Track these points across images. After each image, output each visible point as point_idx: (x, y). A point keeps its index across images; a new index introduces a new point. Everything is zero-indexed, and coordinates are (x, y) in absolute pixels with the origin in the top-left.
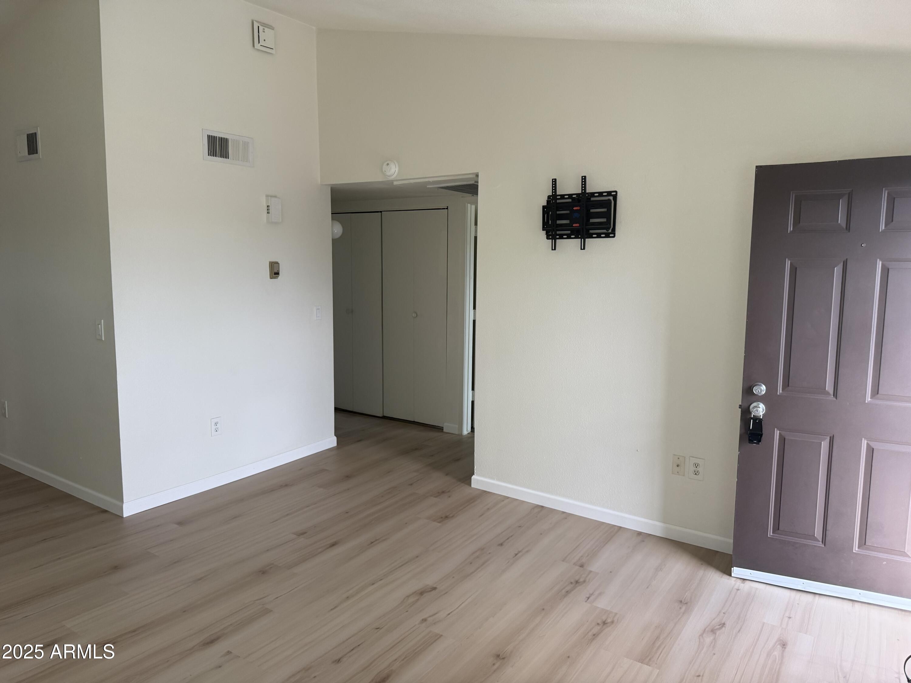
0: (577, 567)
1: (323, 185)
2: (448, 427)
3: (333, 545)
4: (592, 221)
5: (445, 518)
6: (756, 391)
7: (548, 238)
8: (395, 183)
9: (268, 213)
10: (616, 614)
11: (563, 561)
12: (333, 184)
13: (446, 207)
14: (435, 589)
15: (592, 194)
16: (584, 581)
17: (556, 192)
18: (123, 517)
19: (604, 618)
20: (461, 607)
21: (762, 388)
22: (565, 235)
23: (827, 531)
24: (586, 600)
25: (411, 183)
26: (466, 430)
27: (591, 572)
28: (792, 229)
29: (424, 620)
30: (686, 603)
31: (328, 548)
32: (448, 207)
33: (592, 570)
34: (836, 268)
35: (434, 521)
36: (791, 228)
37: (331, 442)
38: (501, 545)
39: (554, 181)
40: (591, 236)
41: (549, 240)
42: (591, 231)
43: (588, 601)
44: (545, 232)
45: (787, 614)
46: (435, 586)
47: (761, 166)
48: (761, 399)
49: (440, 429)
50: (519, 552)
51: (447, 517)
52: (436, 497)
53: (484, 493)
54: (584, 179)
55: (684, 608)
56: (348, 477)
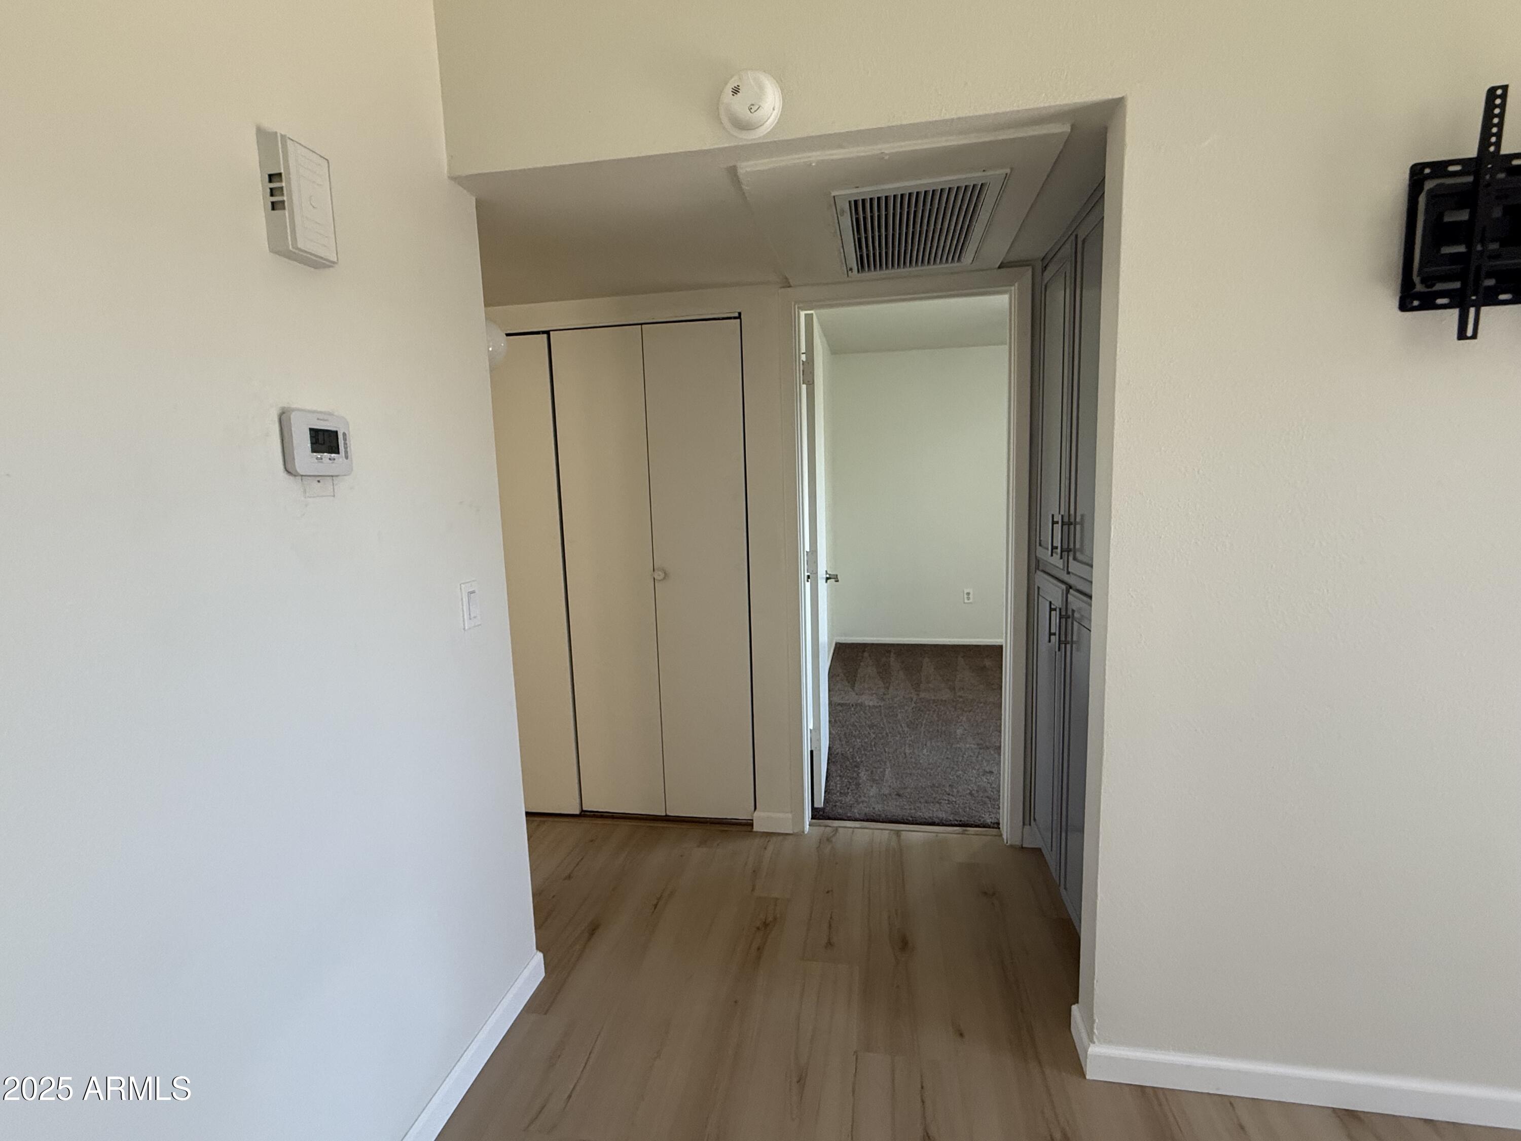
2: (767, 817)
9: (274, 207)
13: (736, 315)
32: (740, 314)
37: (533, 975)
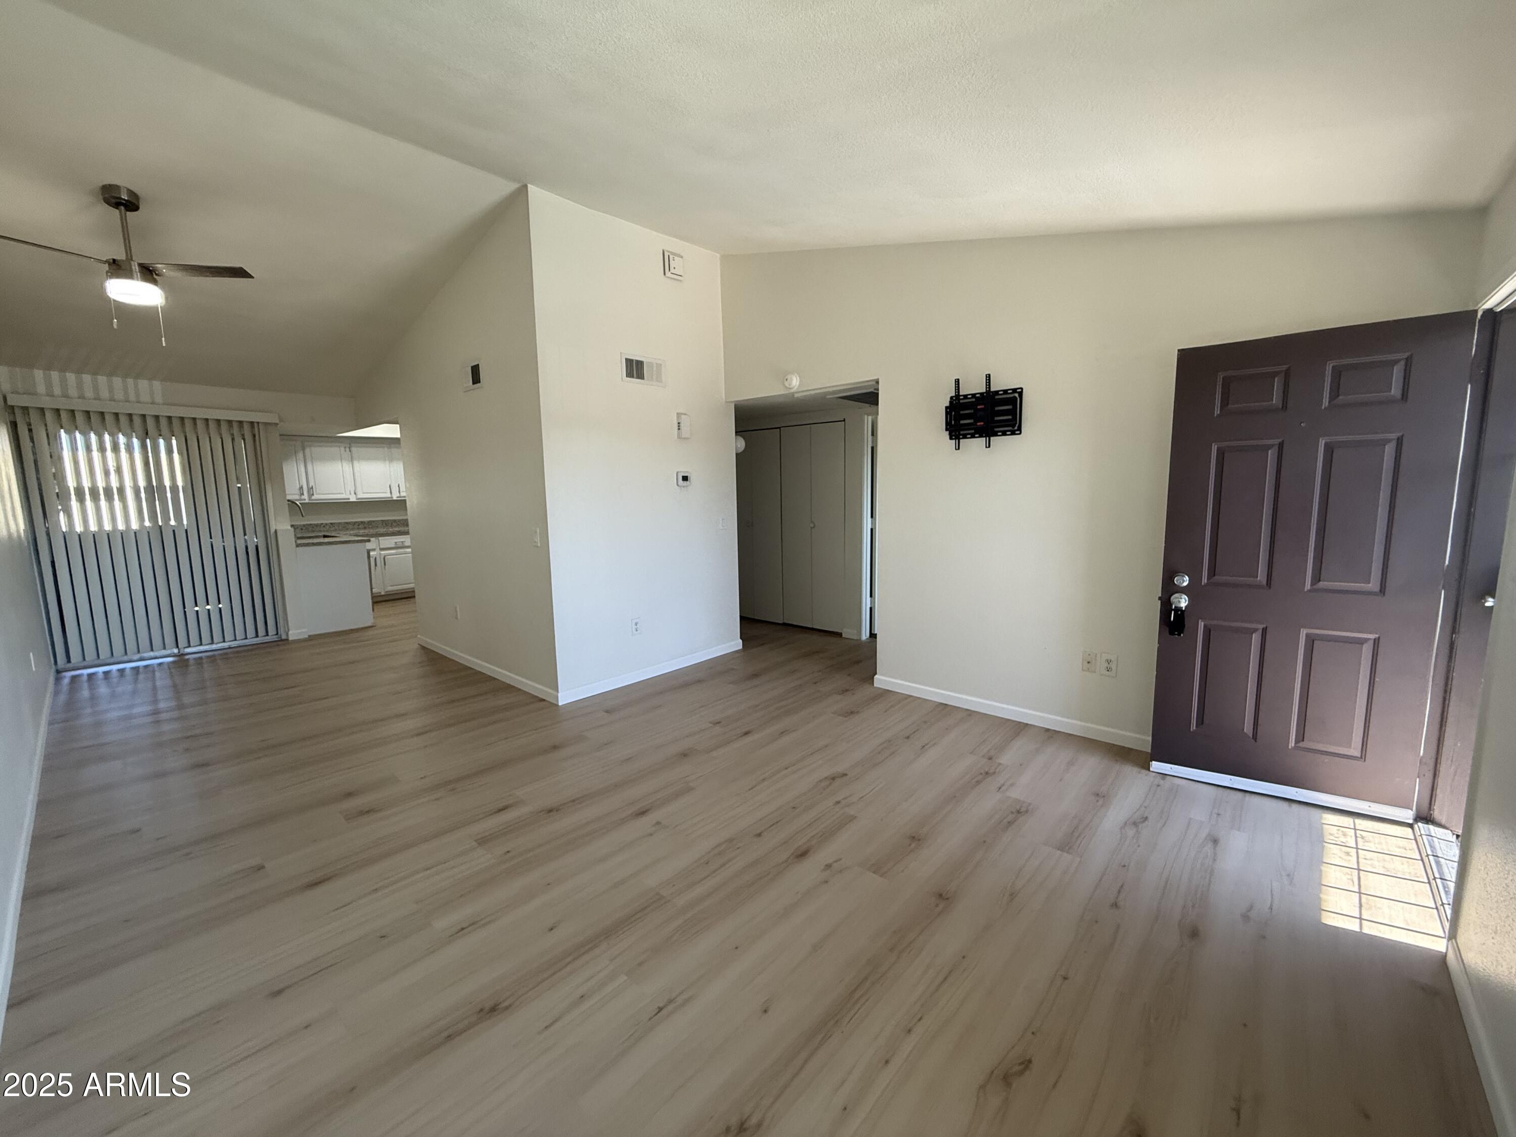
0: (985, 760)
1: (728, 402)
2: (847, 633)
3: (746, 733)
4: (996, 418)
5: (850, 713)
6: (1177, 581)
7: (951, 438)
8: (796, 395)
9: (679, 429)
10: (1030, 804)
11: (971, 753)
12: (736, 401)
13: (843, 420)
14: (846, 775)
15: (997, 393)
16: (994, 773)
17: (959, 392)
18: (558, 705)
19: (1018, 807)
20: (875, 790)
21: (1185, 579)
22: (969, 434)
23: (1258, 727)
24: (997, 790)
25: (811, 395)
26: (865, 635)
27: (1000, 764)
28: (1219, 413)
29: (838, 802)
30: (1104, 797)
31: (741, 736)
33: (1001, 762)
34: (1270, 451)
35: (840, 715)
36: (1217, 411)
37: (738, 644)
38: (908, 738)
39: (957, 382)
40: (995, 434)
41: (952, 441)
42: (996, 429)
43: (1000, 791)
44: (948, 432)
45: (1216, 811)
46: (845, 772)
47: (1183, 350)
48: (1183, 590)
49: (840, 635)
50: (927, 744)
51: (852, 713)
52: (839, 694)
53: (887, 692)
54: (988, 377)
55: (1100, 802)
56: (755, 675)
